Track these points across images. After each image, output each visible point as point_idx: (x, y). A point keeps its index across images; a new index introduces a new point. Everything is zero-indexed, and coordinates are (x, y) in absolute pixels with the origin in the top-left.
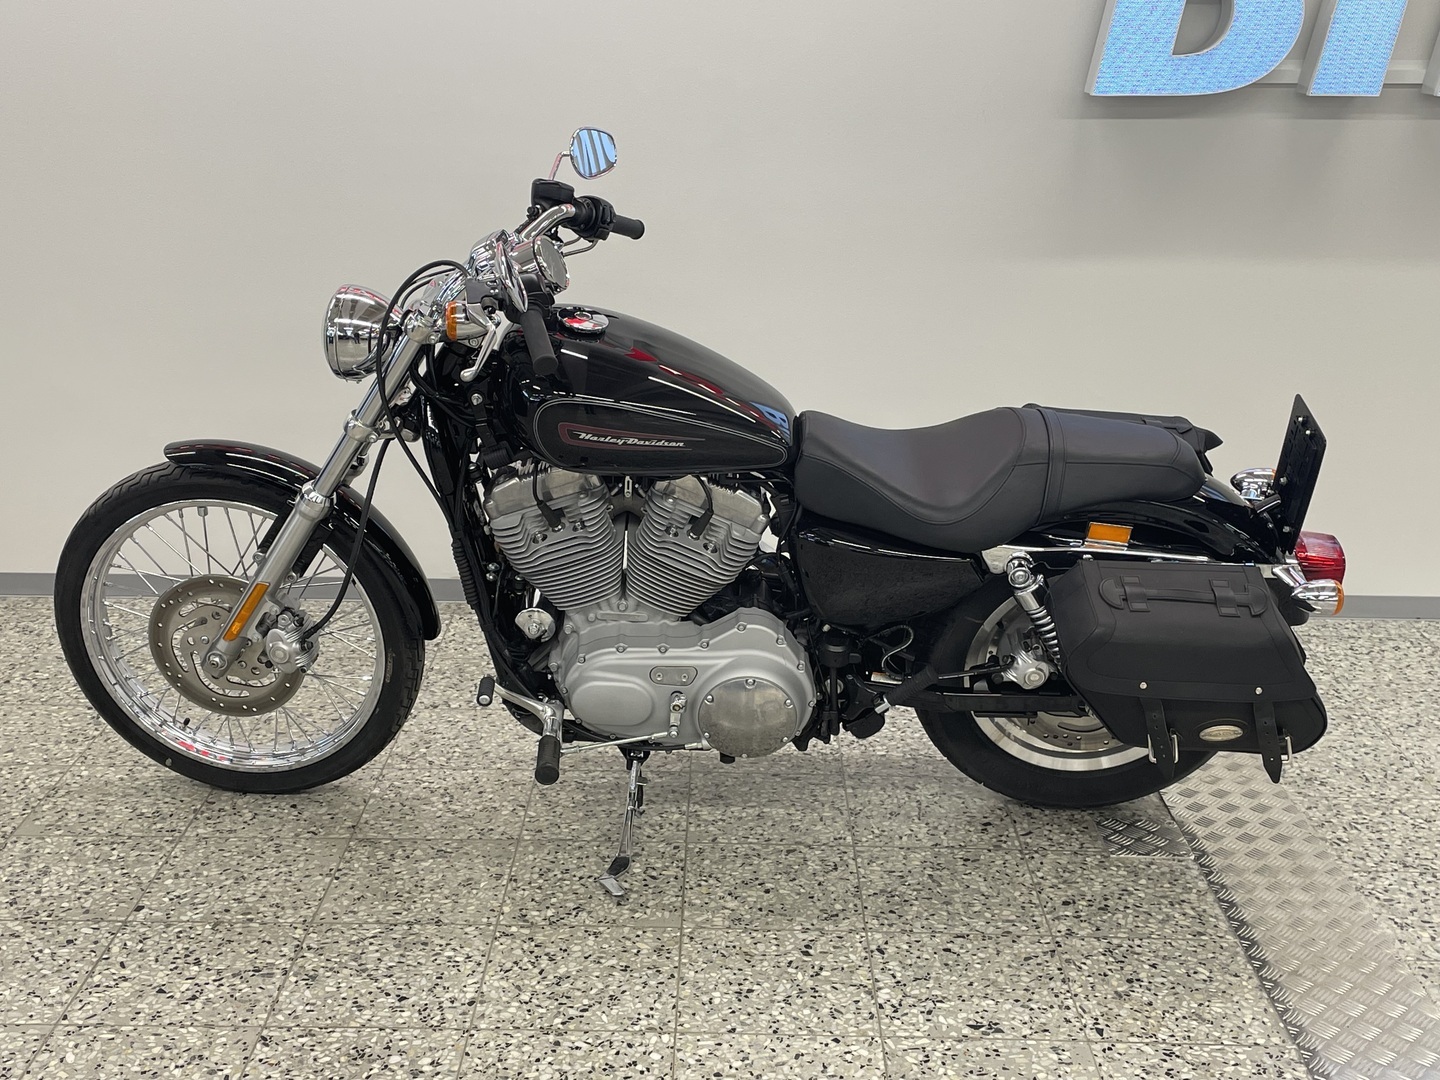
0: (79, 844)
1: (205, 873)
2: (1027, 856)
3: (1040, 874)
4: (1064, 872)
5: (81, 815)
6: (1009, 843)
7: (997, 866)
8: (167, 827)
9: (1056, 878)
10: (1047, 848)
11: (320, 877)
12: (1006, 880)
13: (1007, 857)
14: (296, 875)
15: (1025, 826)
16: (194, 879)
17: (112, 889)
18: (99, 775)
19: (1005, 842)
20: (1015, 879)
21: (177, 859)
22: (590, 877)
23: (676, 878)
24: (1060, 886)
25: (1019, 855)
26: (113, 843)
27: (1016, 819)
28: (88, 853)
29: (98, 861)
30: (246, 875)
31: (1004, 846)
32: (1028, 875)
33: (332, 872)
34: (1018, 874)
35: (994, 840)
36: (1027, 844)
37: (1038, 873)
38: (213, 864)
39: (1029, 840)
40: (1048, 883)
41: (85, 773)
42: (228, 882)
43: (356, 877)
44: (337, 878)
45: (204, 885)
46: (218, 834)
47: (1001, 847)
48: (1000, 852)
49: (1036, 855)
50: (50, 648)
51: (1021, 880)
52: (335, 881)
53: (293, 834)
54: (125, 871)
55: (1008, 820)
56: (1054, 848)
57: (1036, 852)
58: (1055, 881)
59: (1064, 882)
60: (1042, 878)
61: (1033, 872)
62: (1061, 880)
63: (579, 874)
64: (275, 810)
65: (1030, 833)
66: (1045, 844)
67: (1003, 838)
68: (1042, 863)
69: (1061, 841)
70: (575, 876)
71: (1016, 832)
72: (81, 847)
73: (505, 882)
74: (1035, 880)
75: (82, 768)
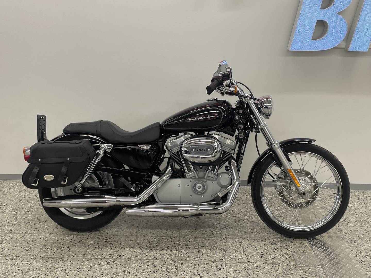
0: (7, 259)
1: (42, 269)
2: (274, 266)
3: (278, 272)
4: (285, 271)
5: (8, 250)
6: (269, 261)
7: (266, 269)
8: (32, 254)
9: (283, 273)
10: (280, 263)
11: (74, 271)
12: (269, 273)
13: (269, 266)
14: (67, 270)
15: (273, 255)
16: (38, 271)
17: (14, 275)
18: (15, 237)
19: (268, 261)
20: (271, 273)
21: (34, 265)
22: (150, 272)
23: (175, 272)
24: (284, 276)
25: (272, 265)
26: (16, 259)
27: (271, 253)
28: (9, 262)
29: (12, 265)
30: (53, 270)
31: (268, 262)
32: (275, 272)
33: (78, 269)
34: (272, 272)
35: (265, 260)
36: (274, 261)
37: (277, 271)
38: (44, 267)
39: (274, 260)
40: (281, 275)
41: (11, 236)
42: (48, 273)
43: (84, 271)
44: (79, 272)
45: (41, 273)
46: (46, 256)
47: (267, 262)
48: (267, 264)
49: (277, 265)
50: (6, 196)
51: (273, 274)
52: (78, 272)
53: (67, 256)
54: (19, 269)
55: (268, 253)
56: (282, 263)
57: (277, 264)
58: (282, 274)
59: (285, 274)
60: (279, 273)
61: (276, 271)
62: (284, 274)
63: (147, 271)
64: (63, 248)
65: (275, 258)
66: (279, 261)
67: (267, 260)
68: (278, 268)
69: (284, 261)
70: (146, 271)
71: (271, 257)
72: (7, 260)
73: (126, 273)
74: (277, 274)
75: (11, 234)
